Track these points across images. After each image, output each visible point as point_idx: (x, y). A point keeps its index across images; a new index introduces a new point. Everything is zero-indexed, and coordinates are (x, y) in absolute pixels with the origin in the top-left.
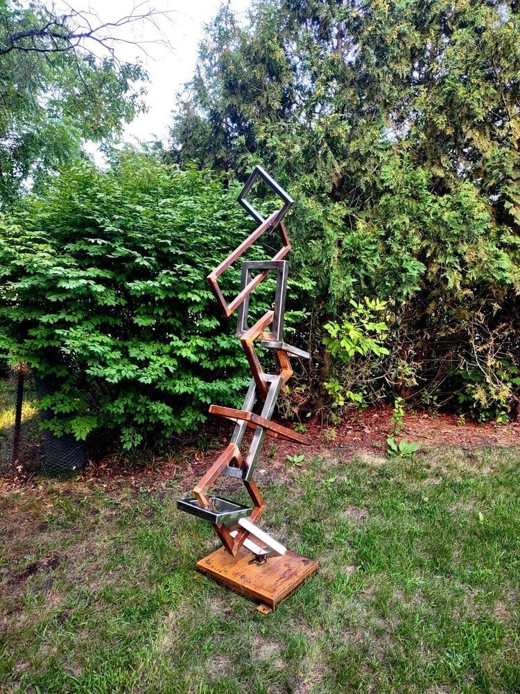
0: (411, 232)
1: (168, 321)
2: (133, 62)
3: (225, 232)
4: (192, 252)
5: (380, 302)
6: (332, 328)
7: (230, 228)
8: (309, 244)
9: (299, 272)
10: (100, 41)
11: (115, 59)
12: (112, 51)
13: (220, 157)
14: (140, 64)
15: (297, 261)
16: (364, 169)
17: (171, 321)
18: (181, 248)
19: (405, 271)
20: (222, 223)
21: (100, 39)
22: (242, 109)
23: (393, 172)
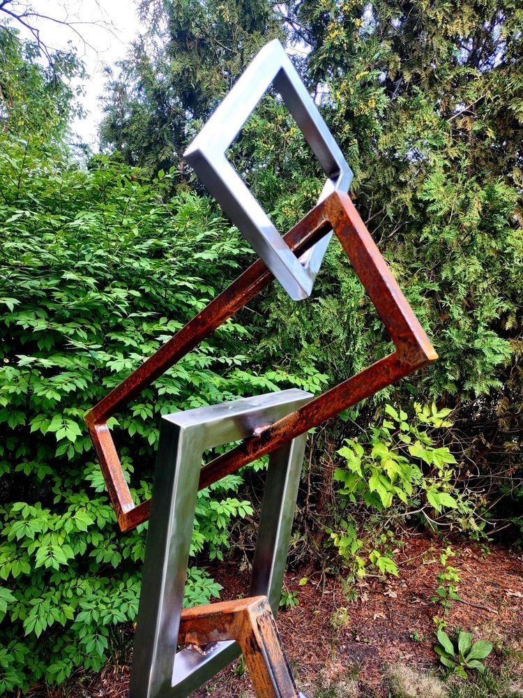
0: (481, 286)
1: (18, 468)
2: (66, 49)
3: (150, 281)
4: (71, 325)
5: (439, 410)
6: (352, 454)
7: (163, 274)
8: (315, 305)
9: (296, 356)
10: (18, 18)
11: (41, 45)
12: (35, 32)
13: (164, 158)
14: (74, 52)
15: (292, 336)
16: (403, 180)
17: (26, 468)
18: (51, 315)
19: (477, 353)
20: (146, 264)
21: (18, 14)
22: (199, 76)
23: (442, 189)
